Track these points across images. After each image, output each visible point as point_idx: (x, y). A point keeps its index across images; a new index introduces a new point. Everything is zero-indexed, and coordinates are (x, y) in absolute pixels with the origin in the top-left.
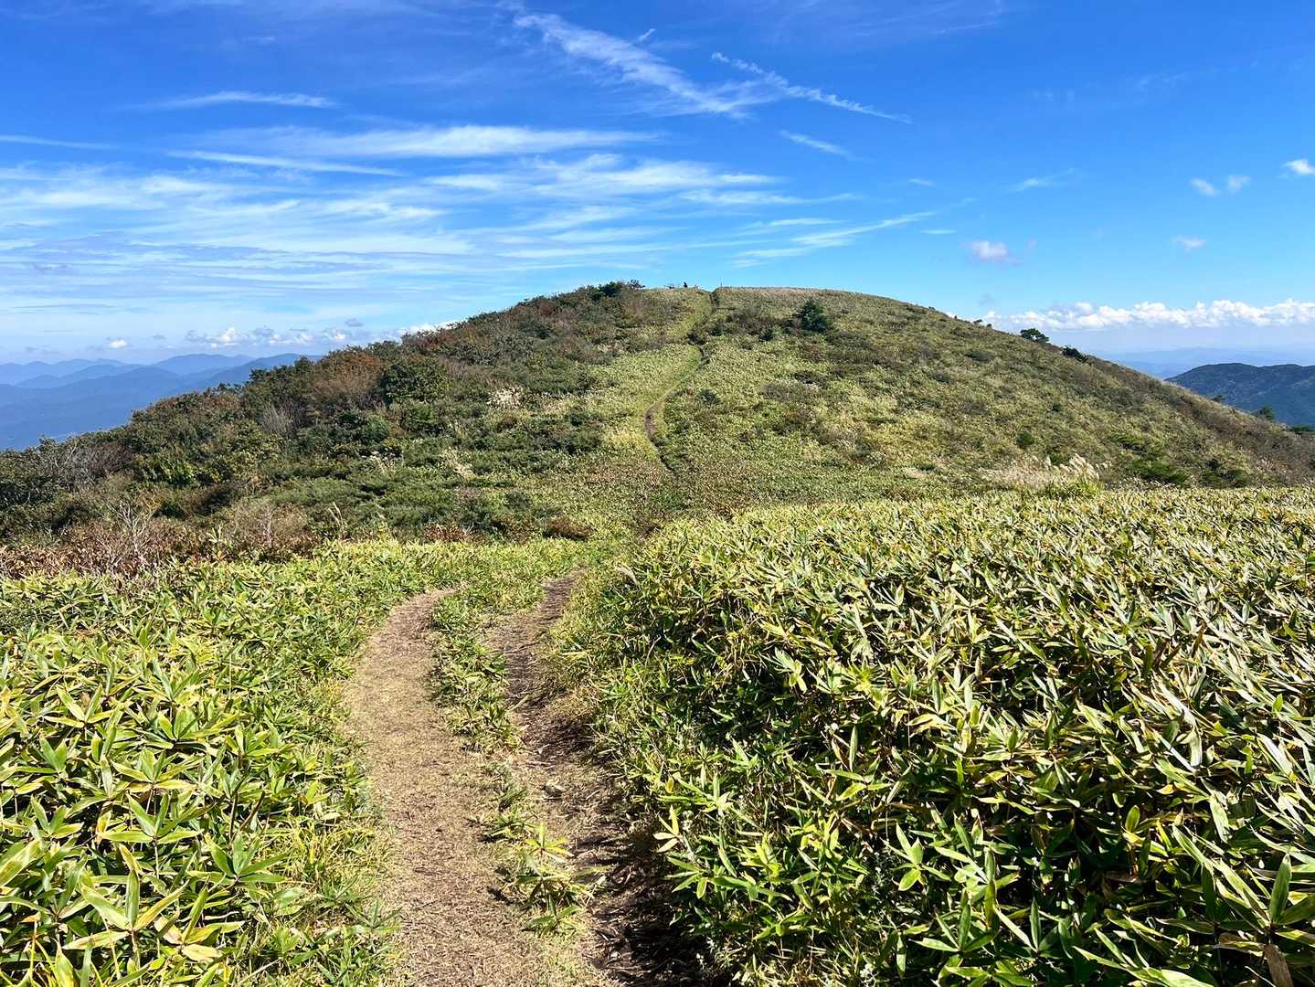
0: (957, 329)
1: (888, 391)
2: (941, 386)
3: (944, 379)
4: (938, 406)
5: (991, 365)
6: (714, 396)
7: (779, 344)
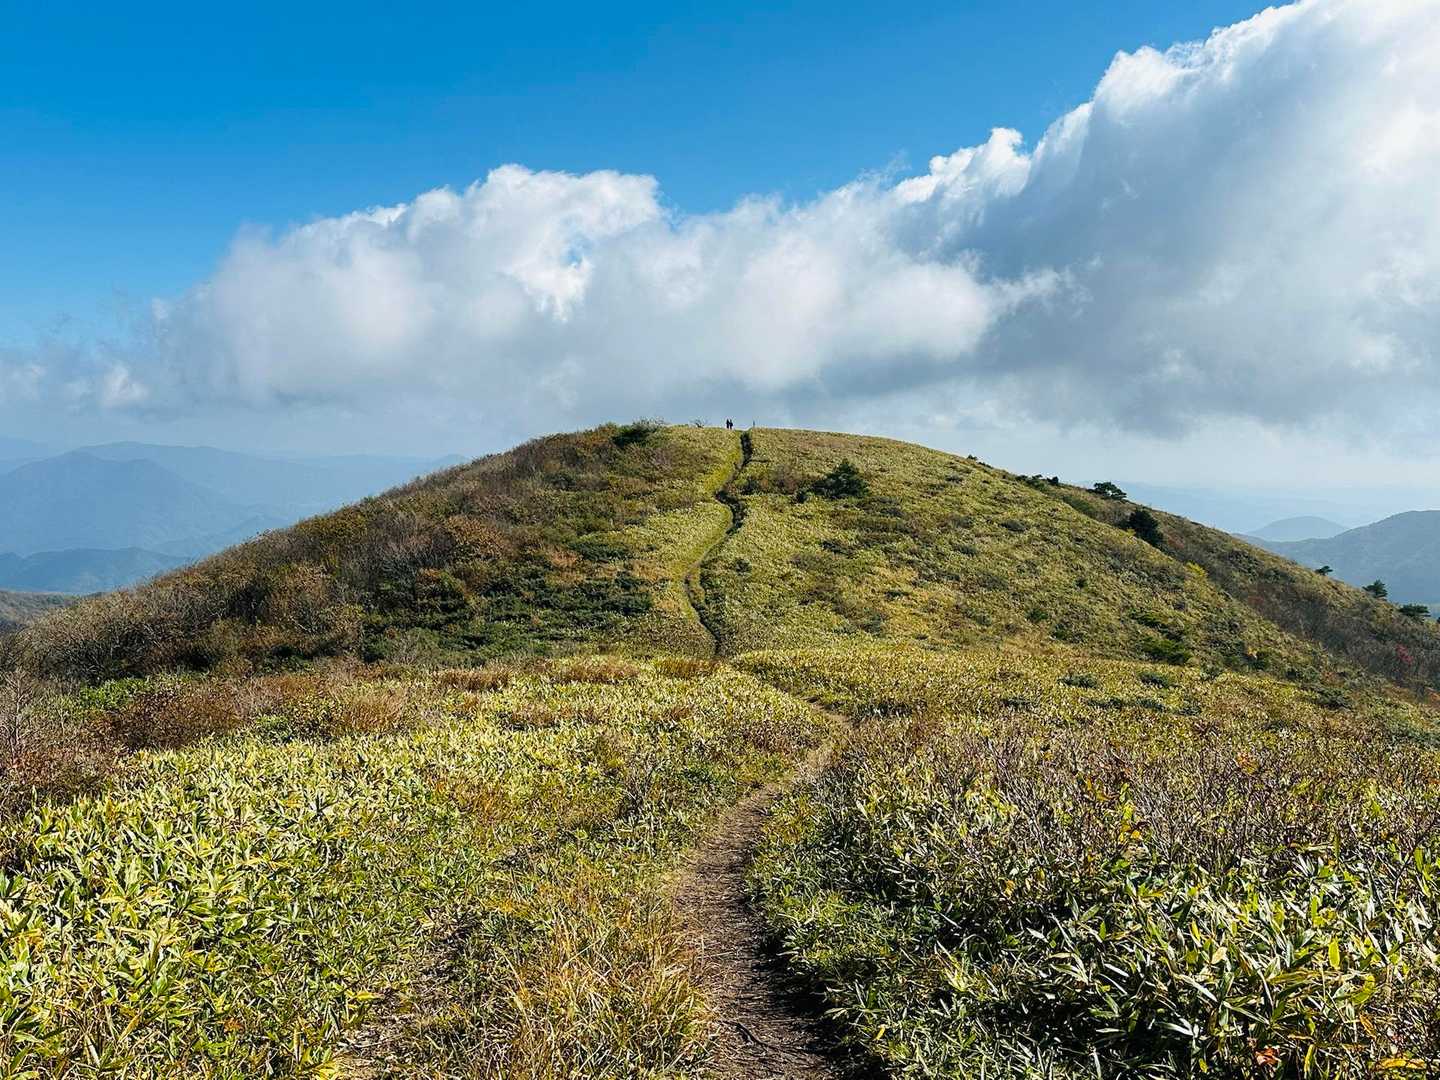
0: (999, 493)
1: (910, 562)
2: (965, 558)
3: (968, 552)
4: (958, 579)
5: (1025, 537)
6: (746, 565)
7: (811, 506)
